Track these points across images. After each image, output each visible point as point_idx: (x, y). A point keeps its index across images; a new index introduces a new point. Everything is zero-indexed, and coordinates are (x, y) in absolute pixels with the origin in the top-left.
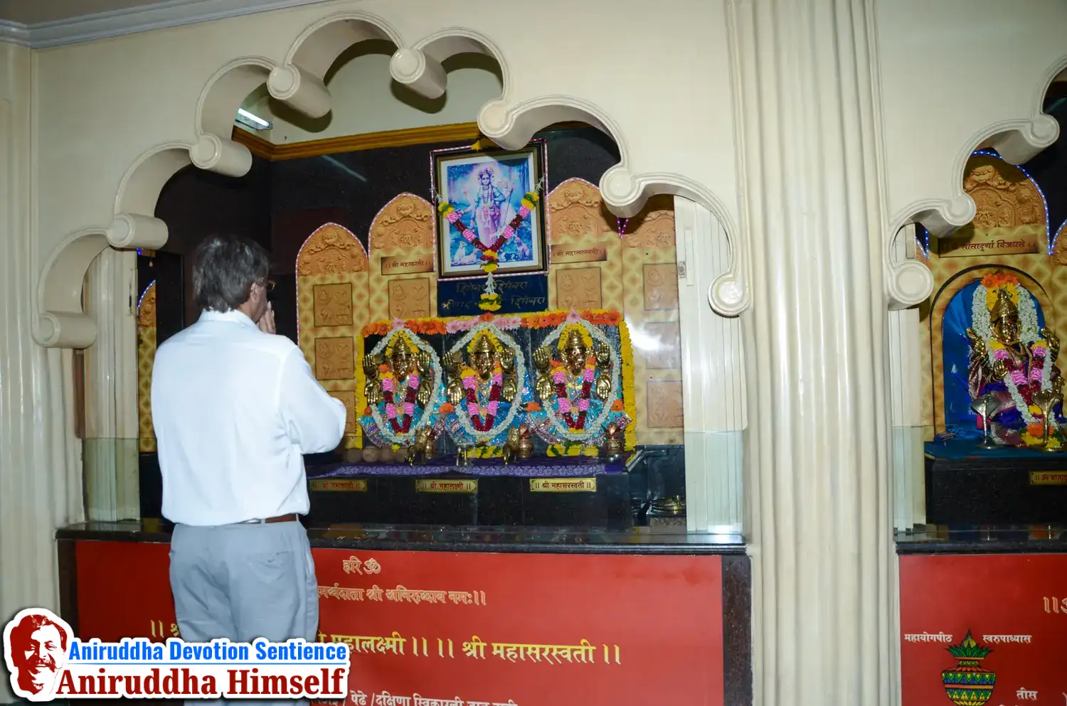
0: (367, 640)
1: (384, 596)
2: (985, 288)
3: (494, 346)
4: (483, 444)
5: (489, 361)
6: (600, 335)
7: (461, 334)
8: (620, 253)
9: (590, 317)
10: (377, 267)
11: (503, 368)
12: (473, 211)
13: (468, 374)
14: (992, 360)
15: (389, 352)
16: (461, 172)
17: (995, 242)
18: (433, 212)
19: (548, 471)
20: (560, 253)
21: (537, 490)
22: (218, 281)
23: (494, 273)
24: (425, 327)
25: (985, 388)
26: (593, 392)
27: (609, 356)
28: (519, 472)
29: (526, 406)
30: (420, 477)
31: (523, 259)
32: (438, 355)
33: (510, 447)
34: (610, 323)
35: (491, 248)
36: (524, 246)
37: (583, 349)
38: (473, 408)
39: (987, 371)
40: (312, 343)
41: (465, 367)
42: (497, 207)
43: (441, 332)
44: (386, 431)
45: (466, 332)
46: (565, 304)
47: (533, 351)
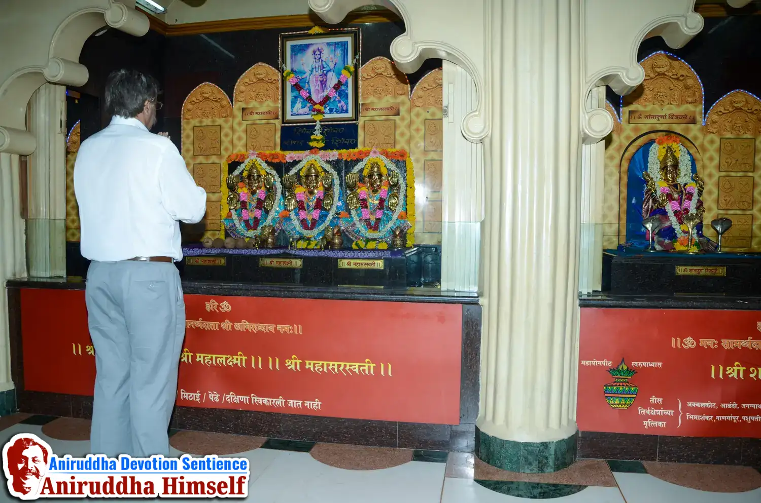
0: (221, 358)
1: (233, 327)
2: (658, 145)
3: (318, 172)
4: (309, 239)
5: (315, 182)
6: (393, 167)
7: (296, 163)
8: (410, 111)
9: (387, 155)
10: (239, 114)
11: (324, 187)
12: (308, 77)
13: (300, 190)
14: (659, 193)
15: (245, 174)
16: (300, 50)
17: (667, 115)
18: (280, 77)
19: (350, 254)
20: (367, 109)
21: (343, 267)
22: (122, 97)
23: (321, 121)
24: (271, 157)
25: (653, 212)
26: (386, 206)
27: (398, 180)
28: (331, 254)
29: (340, 214)
30: (262, 256)
31: (341, 112)
32: (279, 177)
33: (326, 238)
34: (400, 159)
35: (319, 103)
36: (343, 103)
37: (380, 175)
38: (303, 214)
39: (655, 201)
40: (192, 166)
41: (298, 185)
42: (325, 75)
43: (282, 161)
44: (240, 227)
45: (300, 161)
46: (370, 144)
47: (345, 176)
